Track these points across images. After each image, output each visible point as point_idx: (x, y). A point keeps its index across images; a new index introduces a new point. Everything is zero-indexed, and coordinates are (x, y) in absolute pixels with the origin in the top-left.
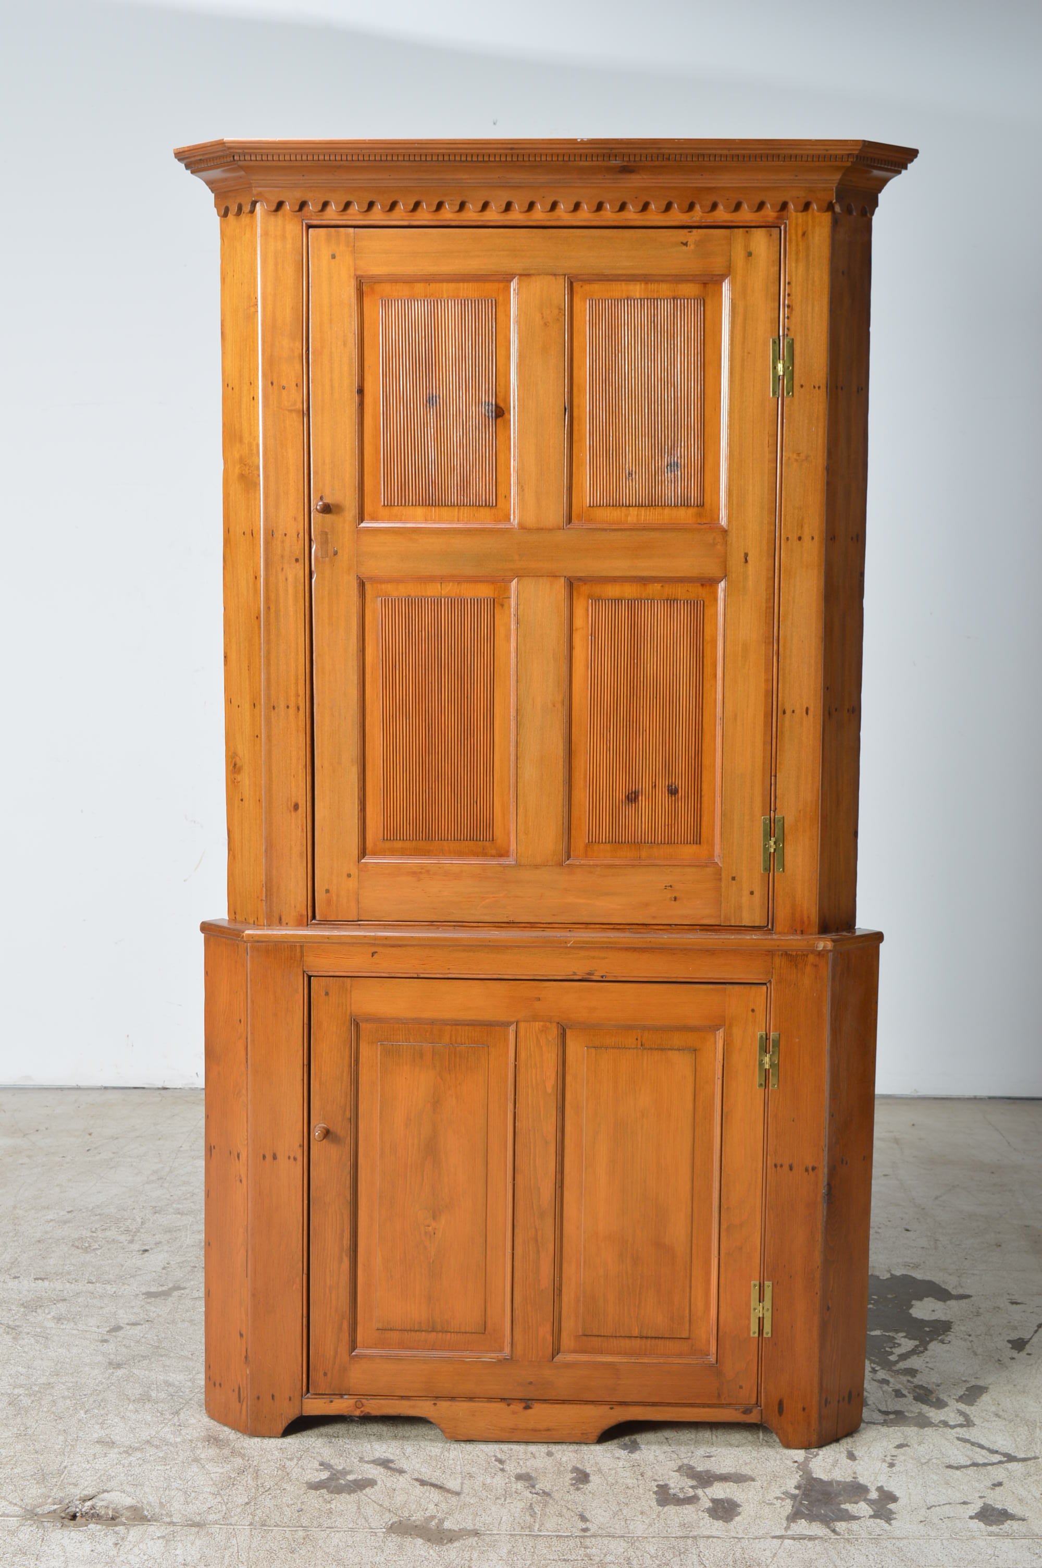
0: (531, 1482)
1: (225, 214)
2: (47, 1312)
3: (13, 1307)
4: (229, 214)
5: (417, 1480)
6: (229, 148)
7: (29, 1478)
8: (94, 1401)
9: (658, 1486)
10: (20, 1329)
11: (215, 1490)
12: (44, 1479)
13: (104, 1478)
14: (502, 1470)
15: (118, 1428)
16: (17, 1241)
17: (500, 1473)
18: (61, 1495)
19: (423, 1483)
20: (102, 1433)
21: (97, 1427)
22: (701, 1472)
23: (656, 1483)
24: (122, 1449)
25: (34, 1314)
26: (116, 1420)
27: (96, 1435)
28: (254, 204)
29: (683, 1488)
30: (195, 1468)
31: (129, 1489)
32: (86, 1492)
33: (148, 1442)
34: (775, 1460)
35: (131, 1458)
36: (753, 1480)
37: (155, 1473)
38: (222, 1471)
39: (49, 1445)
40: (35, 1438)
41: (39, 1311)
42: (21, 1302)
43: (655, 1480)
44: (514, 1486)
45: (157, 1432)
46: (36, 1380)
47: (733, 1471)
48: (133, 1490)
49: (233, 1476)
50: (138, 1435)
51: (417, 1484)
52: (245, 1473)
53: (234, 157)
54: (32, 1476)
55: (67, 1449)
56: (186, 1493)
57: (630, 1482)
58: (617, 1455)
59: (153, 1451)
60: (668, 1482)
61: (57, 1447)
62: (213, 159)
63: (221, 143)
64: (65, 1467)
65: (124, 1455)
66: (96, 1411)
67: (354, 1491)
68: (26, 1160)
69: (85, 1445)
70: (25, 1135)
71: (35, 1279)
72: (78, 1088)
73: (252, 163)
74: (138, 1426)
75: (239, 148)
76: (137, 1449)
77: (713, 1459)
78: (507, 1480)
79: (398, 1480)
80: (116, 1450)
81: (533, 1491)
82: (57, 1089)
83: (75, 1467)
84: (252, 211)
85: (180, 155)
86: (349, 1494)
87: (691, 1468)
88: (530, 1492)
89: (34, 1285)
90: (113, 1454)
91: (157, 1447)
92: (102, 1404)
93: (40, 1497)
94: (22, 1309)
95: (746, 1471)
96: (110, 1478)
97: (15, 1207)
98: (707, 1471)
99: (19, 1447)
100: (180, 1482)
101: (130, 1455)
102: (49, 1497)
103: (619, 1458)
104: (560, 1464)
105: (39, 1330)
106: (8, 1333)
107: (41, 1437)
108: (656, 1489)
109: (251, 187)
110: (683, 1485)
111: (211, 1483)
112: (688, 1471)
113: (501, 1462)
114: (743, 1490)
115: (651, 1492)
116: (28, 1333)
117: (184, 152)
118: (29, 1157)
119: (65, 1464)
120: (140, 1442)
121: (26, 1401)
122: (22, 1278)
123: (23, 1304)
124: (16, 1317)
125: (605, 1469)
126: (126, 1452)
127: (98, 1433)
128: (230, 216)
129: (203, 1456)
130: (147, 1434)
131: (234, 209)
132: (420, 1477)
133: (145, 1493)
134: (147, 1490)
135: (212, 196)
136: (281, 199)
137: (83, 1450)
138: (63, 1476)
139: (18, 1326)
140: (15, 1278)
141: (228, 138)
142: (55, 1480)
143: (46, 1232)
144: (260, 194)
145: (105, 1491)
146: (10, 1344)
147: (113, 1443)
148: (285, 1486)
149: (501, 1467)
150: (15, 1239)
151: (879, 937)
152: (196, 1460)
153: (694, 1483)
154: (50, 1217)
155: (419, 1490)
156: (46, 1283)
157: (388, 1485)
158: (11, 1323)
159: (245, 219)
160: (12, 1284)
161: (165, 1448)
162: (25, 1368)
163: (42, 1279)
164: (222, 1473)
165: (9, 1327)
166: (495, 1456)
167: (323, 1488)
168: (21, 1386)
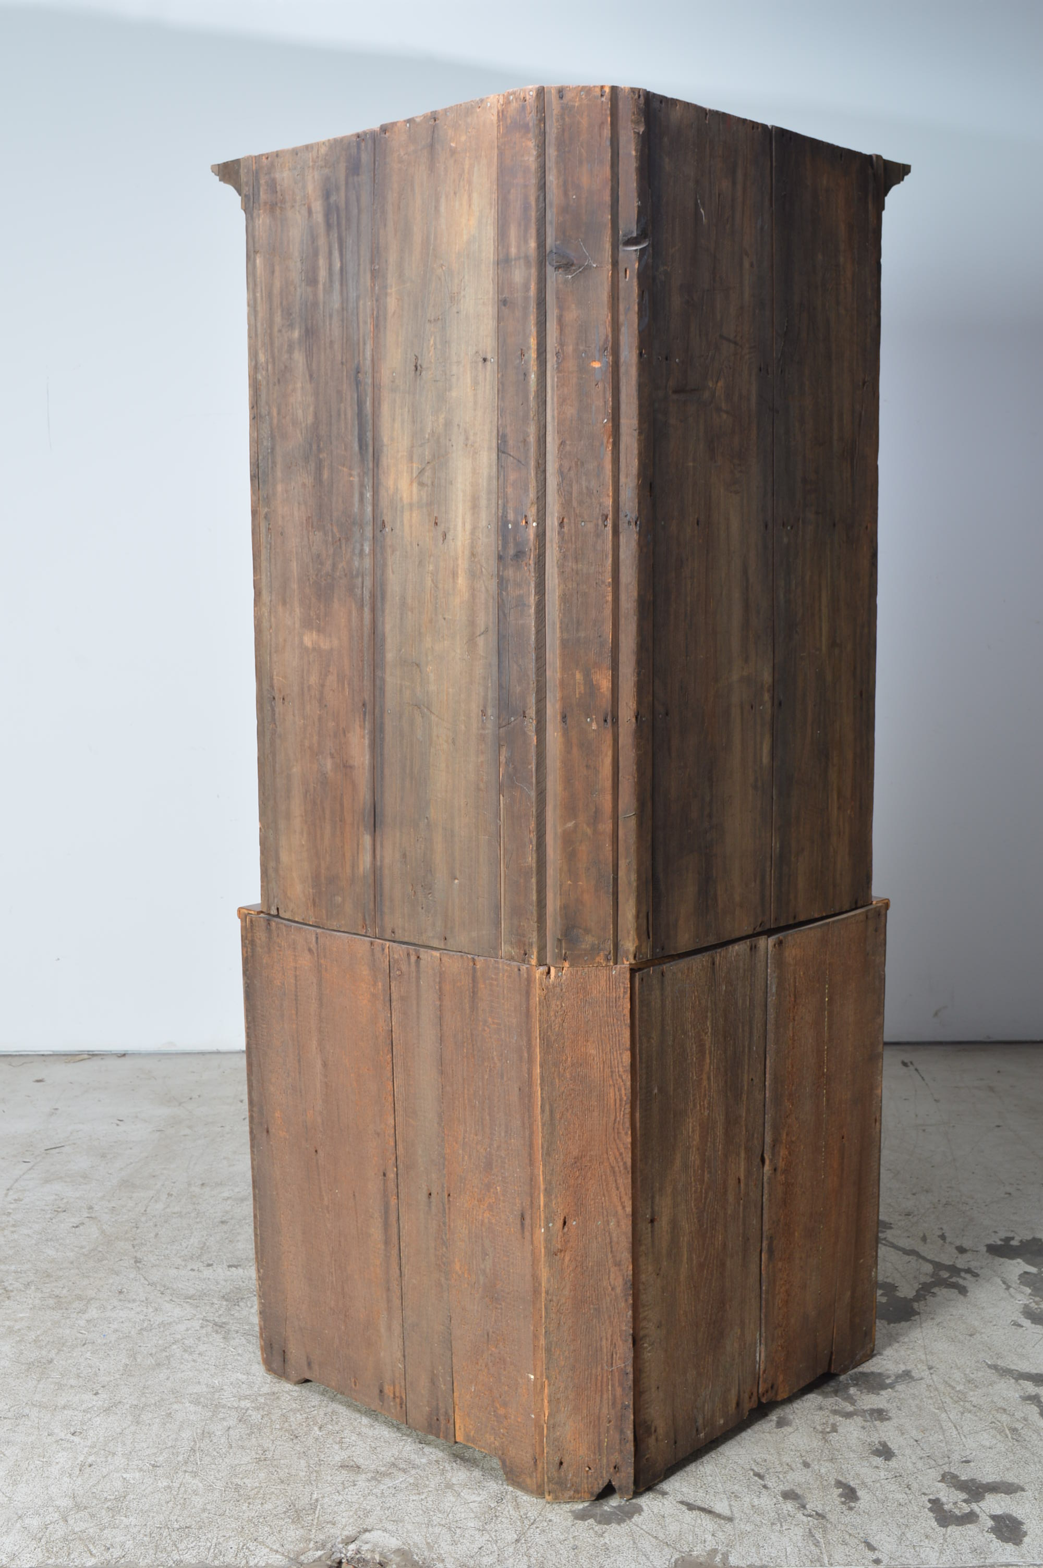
0: (799, 1501)
2: (249, 1305)
3: (215, 1301)
5: (682, 1503)
7: (283, 1516)
8: (325, 1414)
9: (930, 1501)
10: (228, 1327)
11: (479, 1524)
12: (299, 1517)
13: (361, 1513)
14: (765, 1487)
15: (358, 1447)
16: (200, 1222)
17: (764, 1491)
18: (322, 1537)
19: (691, 1507)
20: (344, 1455)
21: (337, 1447)
22: (966, 1481)
23: (927, 1498)
24: (370, 1475)
25: (237, 1307)
26: (353, 1438)
27: (337, 1458)
29: (956, 1503)
30: (450, 1497)
31: (390, 1527)
32: (346, 1533)
33: (394, 1464)
34: (1035, 1463)
35: (382, 1487)
36: (1023, 1490)
37: (411, 1505)
38: (479, 1499)
39: (293, 1472)
40: (275, 1463)
41: (241, 1304)
42: (221, 1294)
43: (924, 1494)
44: (784, 1507)
45: (400, 1452)
46: (259, 1388)
47: (998, 1479)
48: (394, 1529)
49: (493, 1506)
50: (380, 1456)
51: (684, 1508)
52: (504, 1501)
54: (285, 1513)
55: (313, 1477)
56: (449, 1528)
57: (900, 1496)
58: (875, 1464)
59: (401, 1477)
60: (938, 1496)
61: (302, 1474)
64: (317, 1500)
65: (374, 1483)
66: (330, 1427)
68: (188, 1131)
69: (329, 1471)
70: (180, 1104)
71: (229, 1266)
72: (218, 1053)
74: (378, 1445)
76: (384, 1474)
77: (972, 1464)
78: (775, 1500)
79: (663, 1504)
80: (364, 1476)
81: (806, 1513)
82: (198, 1053)
83: (326, 1500)
86: (619, 1524)
87: (955, 1477)
88: (804, 1515)
89: (229, 1273)
90: (361, 1480)
91: (404, 1471)
92: (334, 1417)
93: (300, 1541)
94: (225, 1303)
95: (1010, 1478)
96: (367, 1513)
97: (189, 1185)
98: (973, 1480)
99: (262, 1475)
100: (440, 1515)
101: (379, 1482)
102: (310, 1540)
103: (877, 1467)
104: (821, 1476)
105: (247, 1327)
106: (217, 1332)
107: (282, 1461)
108: (930, 1505)
110: (956, 1499)
111: (472, 1515)
112: (953, 1481)
113: (761, 1477)
114: (1018, 1504)
115: (926, 1510)
116: (237, 1332)
118: (190, 1127)
119: (315, 1496)
120: (385, 1465)
121: (256, 1416)
122: (215, 1265)
123: (223, 1297)
124: (220, 1312)
125: (868, 1481)
126: (374, 1478)
127: (339, 1456)
129: (454, 1481)
130: (390, 1454)
132: (685, 1499)
133: (408, 1532)
134: (410, 1528)
137: (329, 1478)
138: (317, 1512)
139: (224, 1323)
140: (209, 1265)
142: (310, 1518)
143: (227, 1212)
145: (366, 1530)
146: (222, 1345)
147: (359, 1467)
148: (550, 1516)
149: (763, 1482)
150: (198, 1220)
152: (449, 1486)
153: (964, 1496)
154: (226, 1194)
155: (689, 1516)
156: (240, 1271)
157: (656, 1511)
158: (217, 1320)
160: (207, 1273)
161: (413, 1472)
162: (244, 1374)
163: (236, 1267)
164: (480, 1503)
165: (216, 1324)
166: (752, 1470)
167: (591, 1517)
168: (246, 1397)
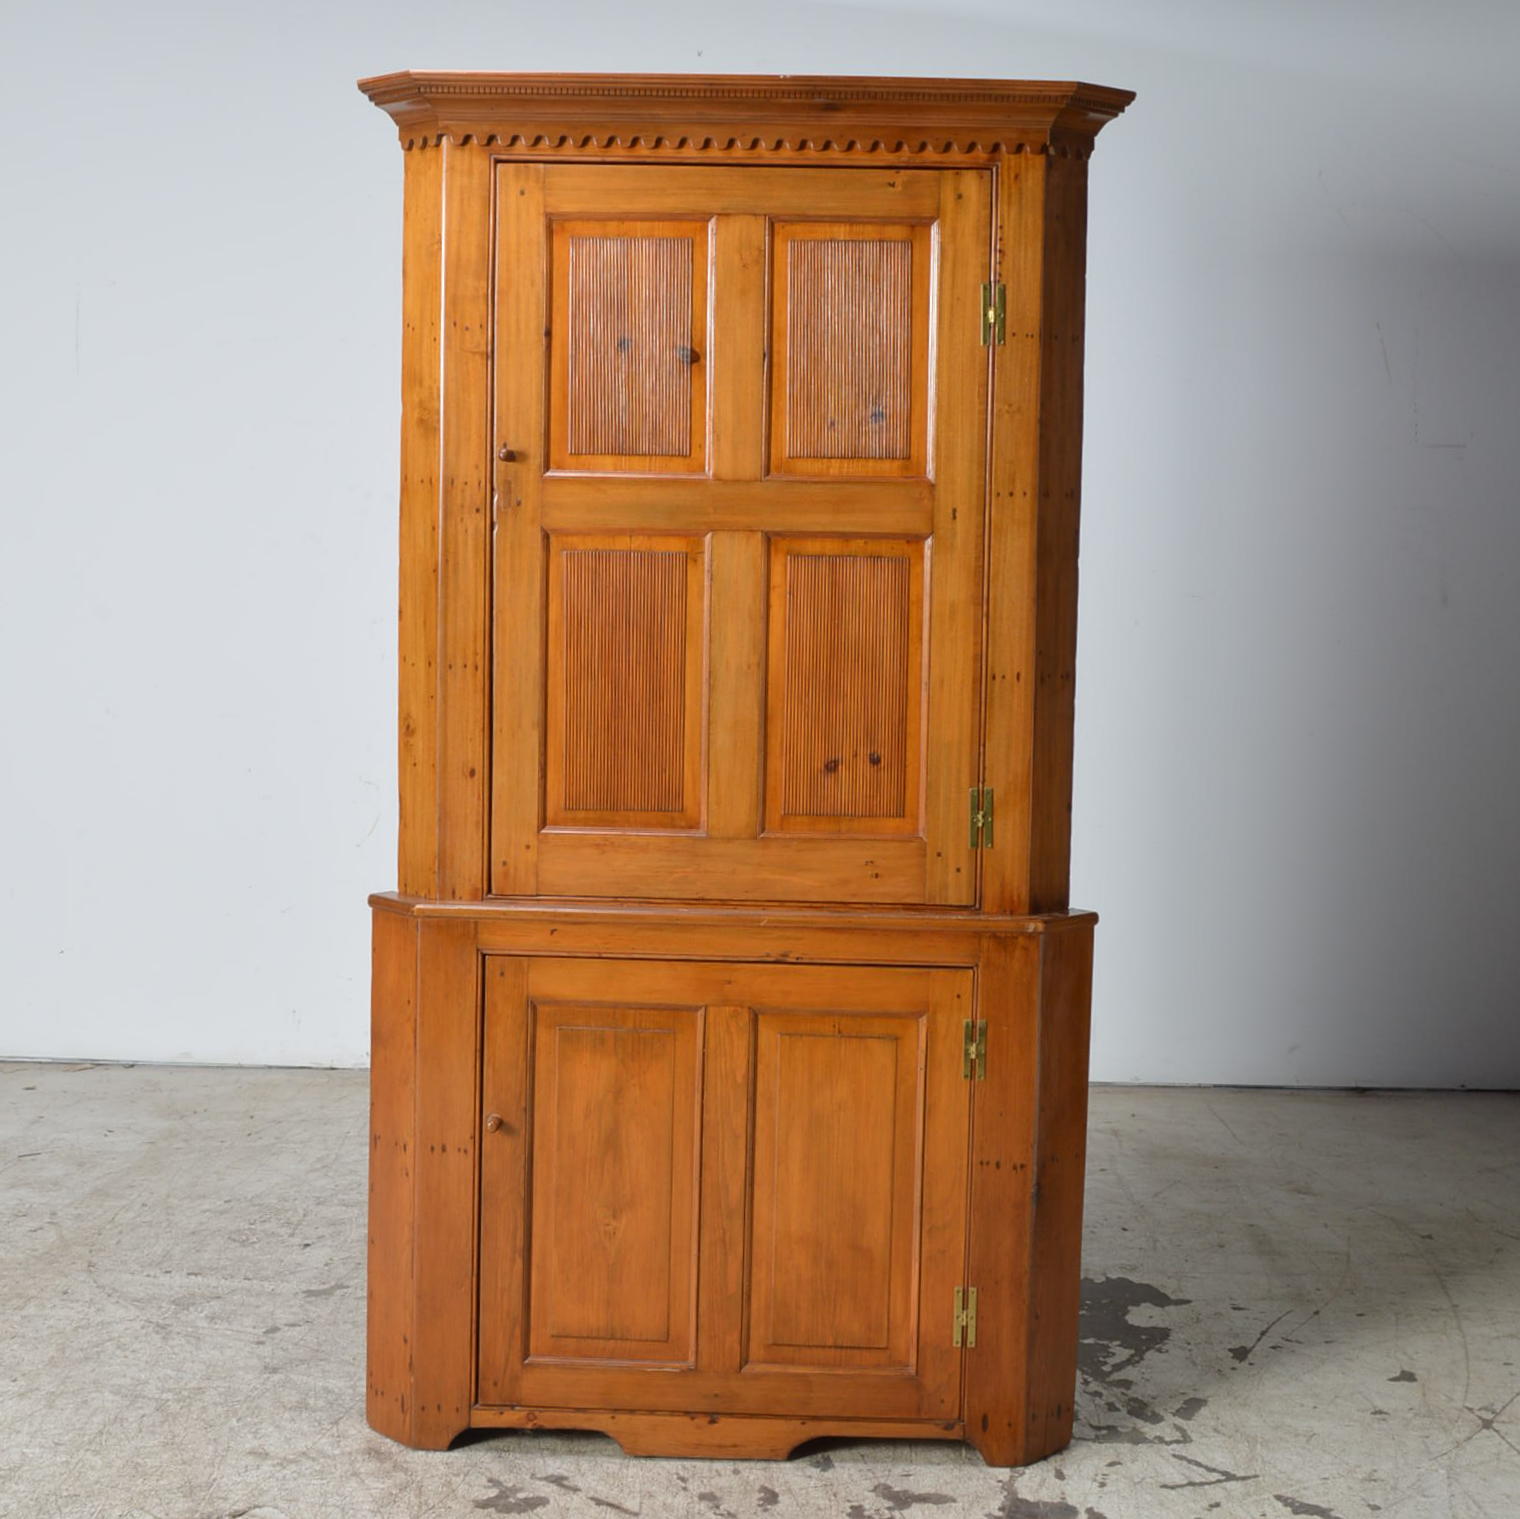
1: (409, 147)
4: (414, 148)
6: (416, 80)
28: (440, 137)
53: (419, 89)
62: (397, 91)
63: (407, 75)
67: (524, 1511)
73: (438, 96)
75: (425, 80)
84: (438, 145)
85: (365, 87)
109: (437, 120)
117: (368, 83)
128: (415, 150)
131: (419, 142)
135: (397, 128)
136: (469, 133)
141: (414, 70)
144: (446, 127)
151: (1092, 918)
159: (430, 153)
